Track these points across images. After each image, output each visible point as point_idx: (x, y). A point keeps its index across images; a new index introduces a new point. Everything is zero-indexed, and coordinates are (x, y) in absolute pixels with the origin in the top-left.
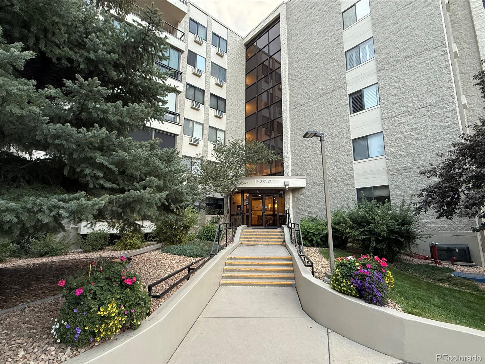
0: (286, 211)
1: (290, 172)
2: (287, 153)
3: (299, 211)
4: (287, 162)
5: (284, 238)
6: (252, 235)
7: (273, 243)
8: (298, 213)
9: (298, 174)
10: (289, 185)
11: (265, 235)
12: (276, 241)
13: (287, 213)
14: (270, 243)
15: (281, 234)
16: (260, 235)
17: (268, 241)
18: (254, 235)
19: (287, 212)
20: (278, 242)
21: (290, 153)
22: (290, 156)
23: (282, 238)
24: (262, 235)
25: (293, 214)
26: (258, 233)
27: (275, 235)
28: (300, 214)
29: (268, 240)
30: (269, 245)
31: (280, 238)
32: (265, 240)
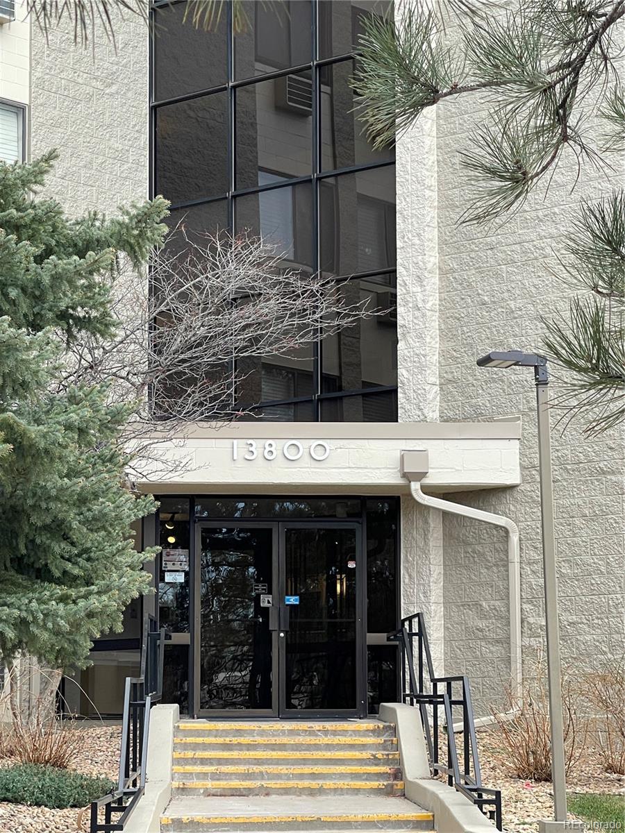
0: (410, 619)
1: (434, 392)
2: (420, 279)
3: (481, 624)
4: (420, 337)
5: (400, 761)
6: (227, 747)
7: (341, 784)
8: (474, 634)
9: (476, 407)
10: (424, 475)
11: (297, 747)
12: (356, 776)
13: (411, 635)
14: (329, 784)
15: (381, 740)
16: (273, 747)
17: (314, 776)
18: (240, 746)
19: (415, 629)
20: (369, 777)
21: (434, 281)
22: (434, 301)
23: (387, 762)
24: (282, 747)
25: (448, 641)
26: (260, 740)
27: (352, 747)
28: (484, 638)
29: (318, 769)
30: (321, 791)
31: (375, 761)
32: (298, 770)
